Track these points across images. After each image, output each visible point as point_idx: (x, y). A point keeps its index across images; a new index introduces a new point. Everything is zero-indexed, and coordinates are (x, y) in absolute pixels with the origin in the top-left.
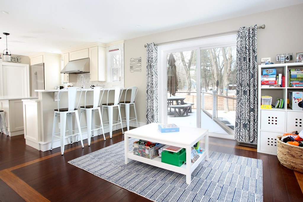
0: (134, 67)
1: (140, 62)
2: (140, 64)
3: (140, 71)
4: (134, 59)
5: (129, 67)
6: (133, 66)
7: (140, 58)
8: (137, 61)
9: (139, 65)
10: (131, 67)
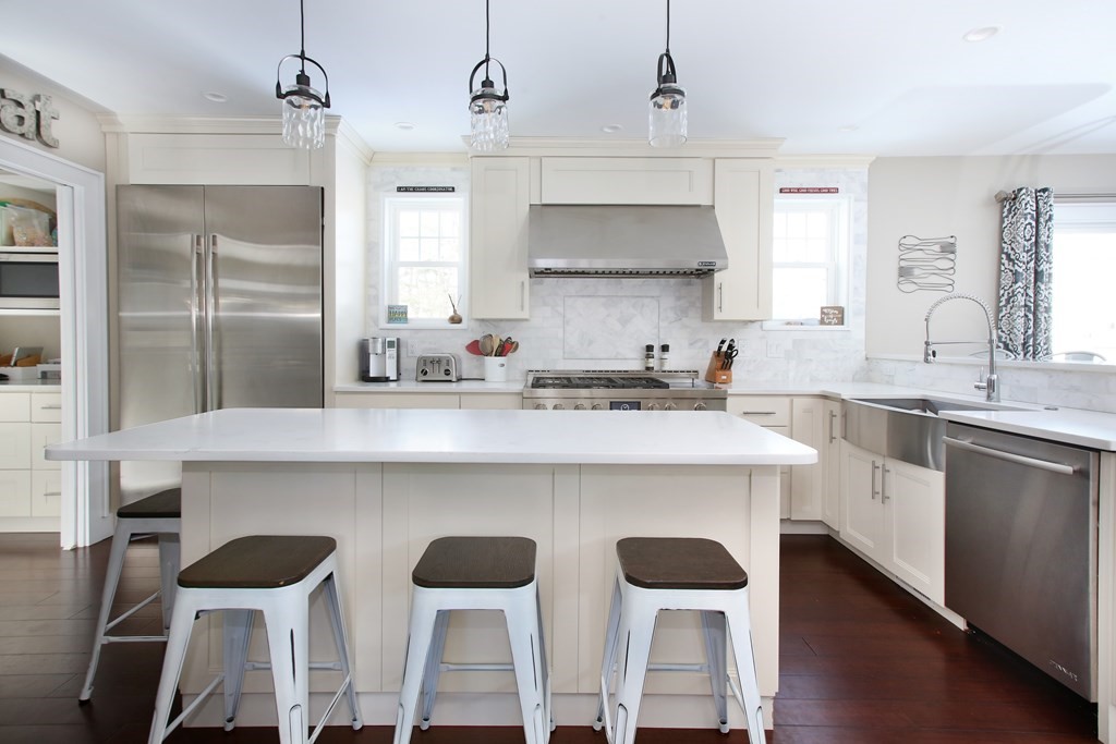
0: (917, 272)
1: (952, 256)
2: (951, 264)
3: (950, 288)
4: (917, 242)
5: (895, 273)
6: (917, 267)
7: (952, 240)
8: (937, 248)
9: (945, 264)
10: (904, 273)
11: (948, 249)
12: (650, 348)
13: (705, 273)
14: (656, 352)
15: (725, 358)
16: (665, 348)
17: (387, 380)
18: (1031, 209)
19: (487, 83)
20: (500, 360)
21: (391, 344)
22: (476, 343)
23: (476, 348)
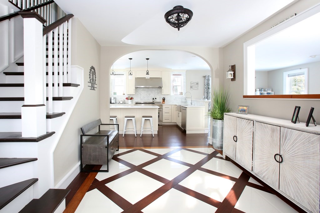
0: (193, 87)
2: (198, 86)
3: (198, 90)
4: (193, 83)
10: (191, 87)
11: (197, 84)
12: (153, 98)
13: (160, 88)
14: (154, 99)
15: (164, 100)
16: (156, 98)
17: (114, 103)
18: (207, 78)
19: (130, 73)
20: (131, 100)
21: (115, 98)
22: (127, 98)
23: (127, 99)
